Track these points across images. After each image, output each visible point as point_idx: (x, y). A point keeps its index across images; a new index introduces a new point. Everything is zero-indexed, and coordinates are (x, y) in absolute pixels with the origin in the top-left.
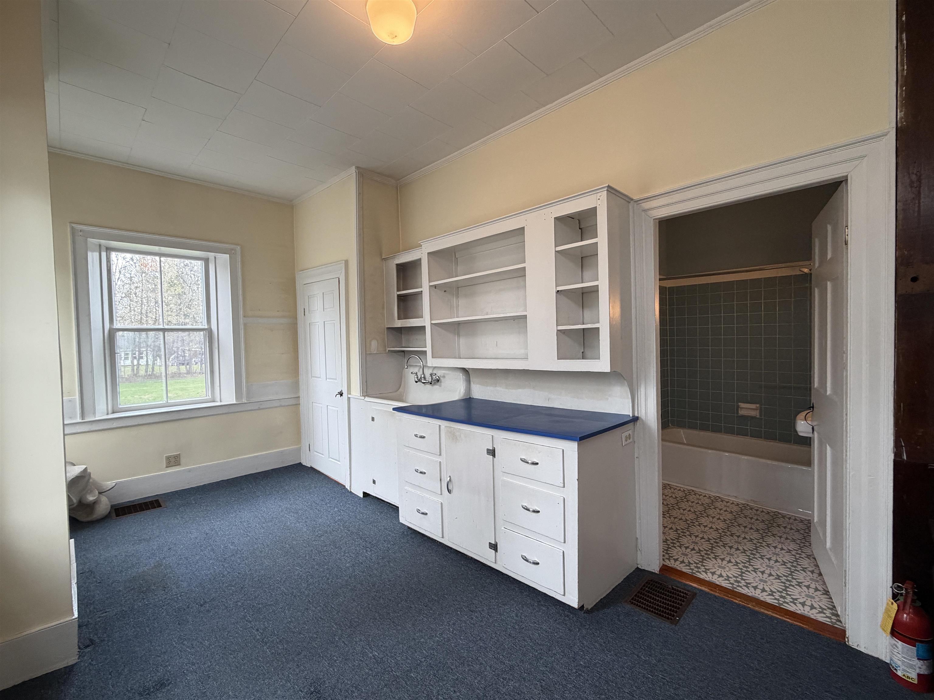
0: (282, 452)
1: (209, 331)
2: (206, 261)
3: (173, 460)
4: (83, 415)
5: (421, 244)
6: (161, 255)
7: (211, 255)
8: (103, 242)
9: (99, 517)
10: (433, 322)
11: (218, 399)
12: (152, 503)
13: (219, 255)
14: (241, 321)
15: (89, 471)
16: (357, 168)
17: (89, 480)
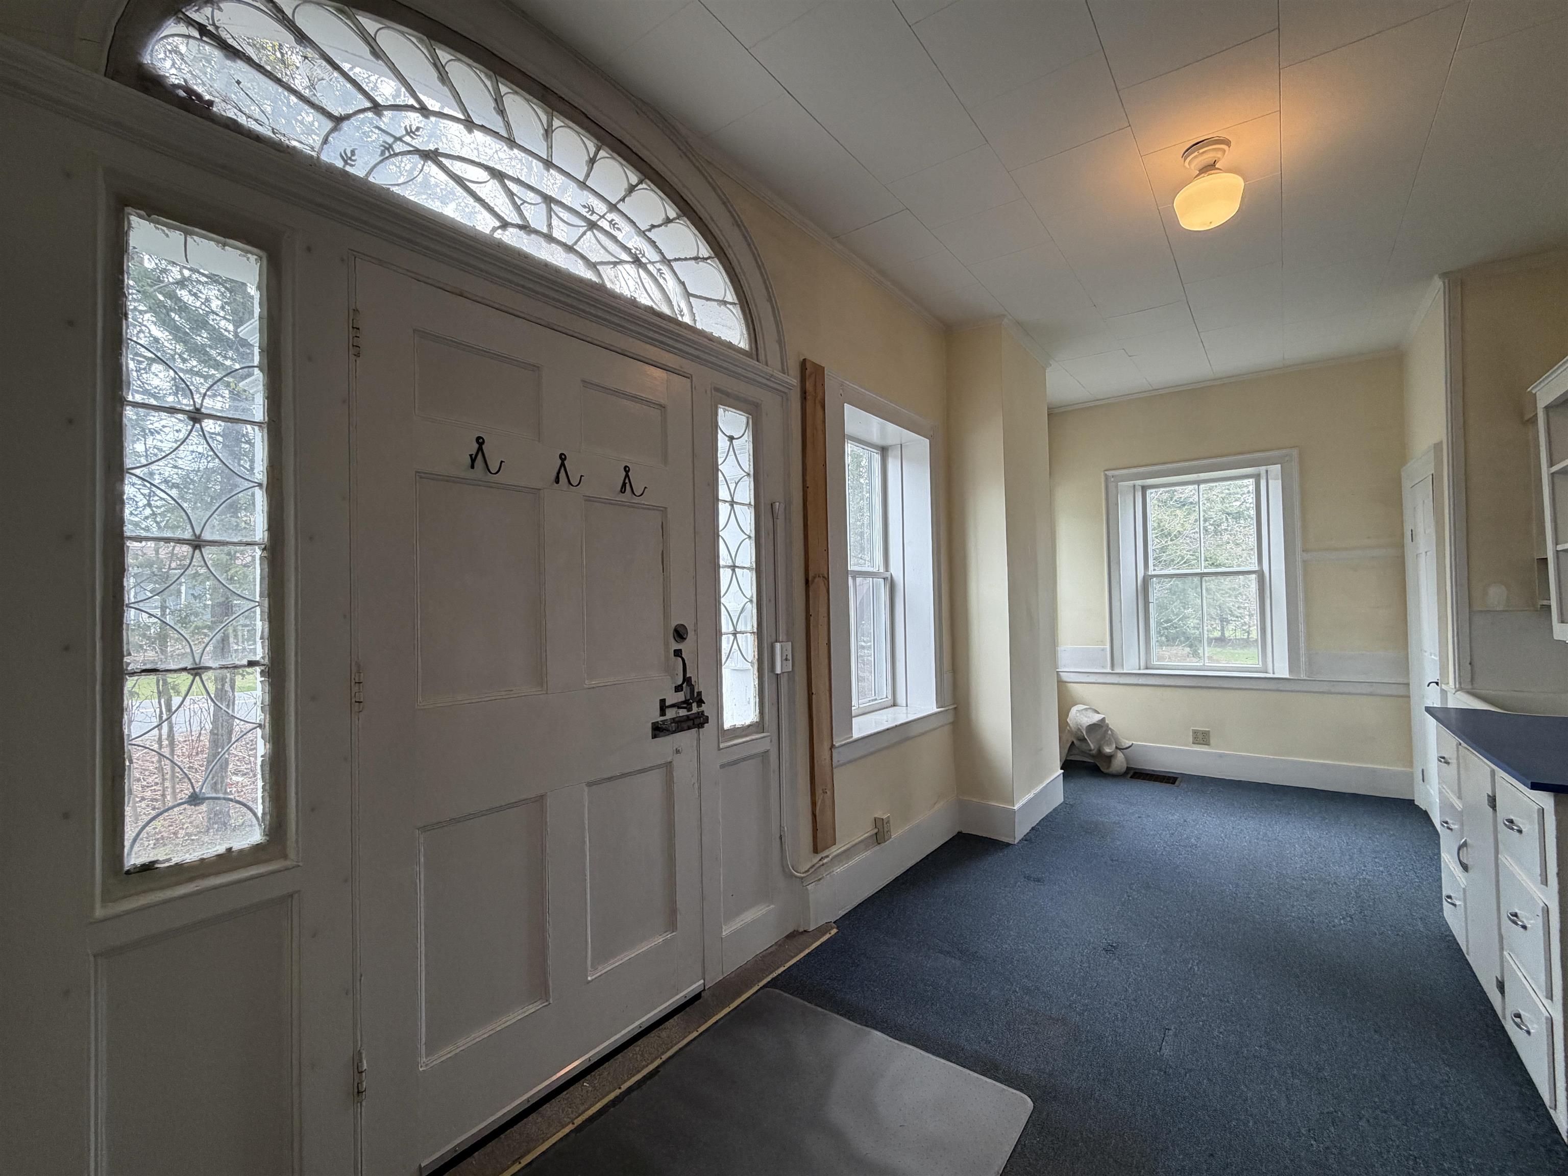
0: (1374, 771)
1: (1260, 574)
2: (1257, 477)
3: (1201, 737)
4: (1113, 666)
5: (1534, 392)
6: (1198, 483)
7: (1263, 469)
8: (1139, 482)
9: (1114, 772)
10: (1560, 548)
11: (1271, 671)
12: (1169, 778)
13: (1270, 468)
14: (1299, 559)
15: (1107, 721)
16: (1444, 275)
17: (1106, 731)
